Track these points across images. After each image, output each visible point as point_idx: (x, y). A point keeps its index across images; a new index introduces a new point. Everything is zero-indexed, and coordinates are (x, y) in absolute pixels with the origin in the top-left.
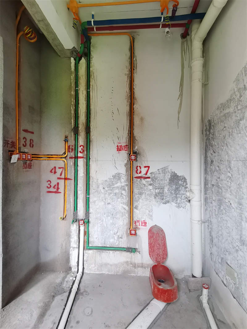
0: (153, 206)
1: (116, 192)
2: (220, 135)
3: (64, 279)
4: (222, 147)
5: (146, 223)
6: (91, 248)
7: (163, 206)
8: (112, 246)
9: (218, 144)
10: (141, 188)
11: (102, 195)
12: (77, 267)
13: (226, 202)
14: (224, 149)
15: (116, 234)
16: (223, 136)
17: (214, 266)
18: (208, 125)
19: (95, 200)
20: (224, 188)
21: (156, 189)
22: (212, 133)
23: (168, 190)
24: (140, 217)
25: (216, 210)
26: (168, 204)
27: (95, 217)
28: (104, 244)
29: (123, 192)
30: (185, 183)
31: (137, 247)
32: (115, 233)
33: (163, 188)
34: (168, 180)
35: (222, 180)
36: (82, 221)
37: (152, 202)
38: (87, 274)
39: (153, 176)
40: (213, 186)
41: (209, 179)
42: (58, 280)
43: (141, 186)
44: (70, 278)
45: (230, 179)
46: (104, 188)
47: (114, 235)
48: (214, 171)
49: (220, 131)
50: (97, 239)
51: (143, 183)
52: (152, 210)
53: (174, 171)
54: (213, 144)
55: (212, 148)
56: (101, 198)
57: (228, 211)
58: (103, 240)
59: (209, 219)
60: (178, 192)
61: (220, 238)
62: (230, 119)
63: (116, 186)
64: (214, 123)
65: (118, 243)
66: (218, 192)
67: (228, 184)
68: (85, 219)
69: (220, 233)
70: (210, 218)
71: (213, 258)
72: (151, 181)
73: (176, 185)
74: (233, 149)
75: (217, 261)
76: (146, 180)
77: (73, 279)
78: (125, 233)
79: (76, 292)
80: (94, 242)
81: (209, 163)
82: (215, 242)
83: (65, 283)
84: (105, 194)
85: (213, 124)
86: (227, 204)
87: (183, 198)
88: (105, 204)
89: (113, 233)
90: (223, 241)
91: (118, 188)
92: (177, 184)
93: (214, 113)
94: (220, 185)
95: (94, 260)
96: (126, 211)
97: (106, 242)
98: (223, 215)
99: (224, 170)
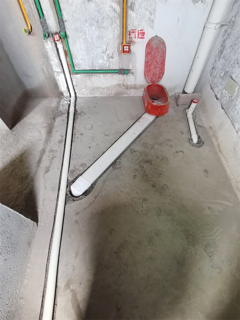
3: (59, 103)
5: (144, 33)
6: (77, 72)
8: (102, 69)
12: (68, 92)
15: (105, 52)
27: (73, 27)
28: (93, 66)
31: (130, 68)
36: (57, 35)
38: (80, 98)
42: (54, 105)
44: (65, 102)
47: (103, 54)
50: (83, 60)
58: (91, 62)
61: (236, 47)
65: (108, 64)
68: (60, 32)
75: (218, 75)
77: (67, 103)
78: (116, 50)
79: (74, 113)
80: (80, 65)
82: (226, 53)
83: (61, 106)
89: (102, 51)
95: (84, 85)
96: (116, 15)
97: (94, 64)
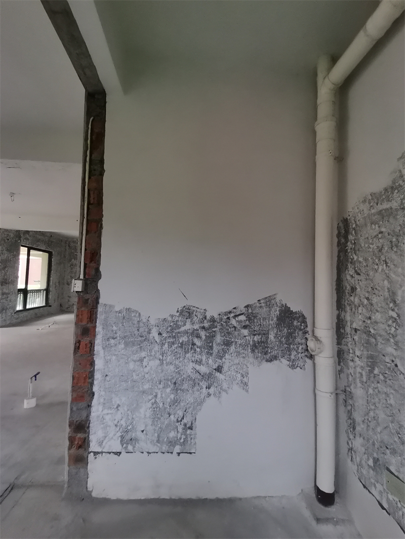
0: (248, 365)
1: (183, 342)
2: (371, 246)
4: (376, 267)
7: (266, 365)
9: (366, 260)
10: (229, 333)
11: (157, 348)
13: (386, 362)
14: (380, 269)
15: (181, 421)
16: (378, 247)
17: (358, 471)
18: (342, 228)
19: (143, 356)
20: (381, 336)
21: (255, 335)
22: (353, 242)
23: (275, 337)
24: (227, 386)
25: (364, 373)
26: (276, 362)
28: (158, 441)
29: (196, 341)
30: (303, 324)
32: (179, 419)
33: (267, 334)
34: (275, 319)
35: (376, 322)
37: (247, 358)
39: (250, 311)
40: (356, 332)
41: (348, 318)
43: (228, 330)
45: (393, 322)
46: (160, 334)
47: (177, 424)
48: (357, 305)
49: (370, 238)
50: (144, 432)
51: (232, 324)
52: (248, 374)
53: (286, 304)
54: (355, 259)
55: (353, 266)
56: (153, 353)
57: (391, 378)
58: (156, 435)
59: (348, 389)
60: (291, 340)
61: (372, 424)
62: (391, 220)
63: (183, 329)
64: (356, 225)
65: (184, 439)
66: (368, 342)
67: (390, 330)
69: (372, 414)
70: (349, 386)
71: (354, 457)
72: (247, 320)
73: (289, 328)
74: (400, 270)
75: (363, 462)
76: (237, 319)
80: (137, 440)
81: (347, 291)
82: (360, 429)
84: (163, 344)
85: (354, 226)
86: (389, 365)
87: (300, 350)
88: (162, 364)
89: (176, 419)
90: (379, 429)
91: (187, 333)
92: (290, 326)
93: (356, 208)
94: (372, 331)
96: (200, 377)
97: (161, 439)
98: (378, 384)
99: (379, 305)
